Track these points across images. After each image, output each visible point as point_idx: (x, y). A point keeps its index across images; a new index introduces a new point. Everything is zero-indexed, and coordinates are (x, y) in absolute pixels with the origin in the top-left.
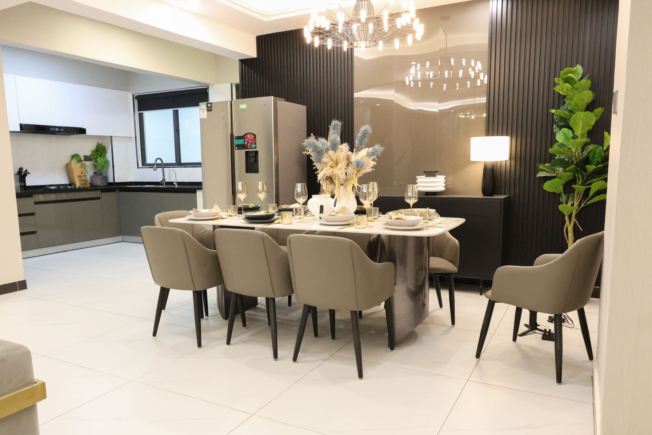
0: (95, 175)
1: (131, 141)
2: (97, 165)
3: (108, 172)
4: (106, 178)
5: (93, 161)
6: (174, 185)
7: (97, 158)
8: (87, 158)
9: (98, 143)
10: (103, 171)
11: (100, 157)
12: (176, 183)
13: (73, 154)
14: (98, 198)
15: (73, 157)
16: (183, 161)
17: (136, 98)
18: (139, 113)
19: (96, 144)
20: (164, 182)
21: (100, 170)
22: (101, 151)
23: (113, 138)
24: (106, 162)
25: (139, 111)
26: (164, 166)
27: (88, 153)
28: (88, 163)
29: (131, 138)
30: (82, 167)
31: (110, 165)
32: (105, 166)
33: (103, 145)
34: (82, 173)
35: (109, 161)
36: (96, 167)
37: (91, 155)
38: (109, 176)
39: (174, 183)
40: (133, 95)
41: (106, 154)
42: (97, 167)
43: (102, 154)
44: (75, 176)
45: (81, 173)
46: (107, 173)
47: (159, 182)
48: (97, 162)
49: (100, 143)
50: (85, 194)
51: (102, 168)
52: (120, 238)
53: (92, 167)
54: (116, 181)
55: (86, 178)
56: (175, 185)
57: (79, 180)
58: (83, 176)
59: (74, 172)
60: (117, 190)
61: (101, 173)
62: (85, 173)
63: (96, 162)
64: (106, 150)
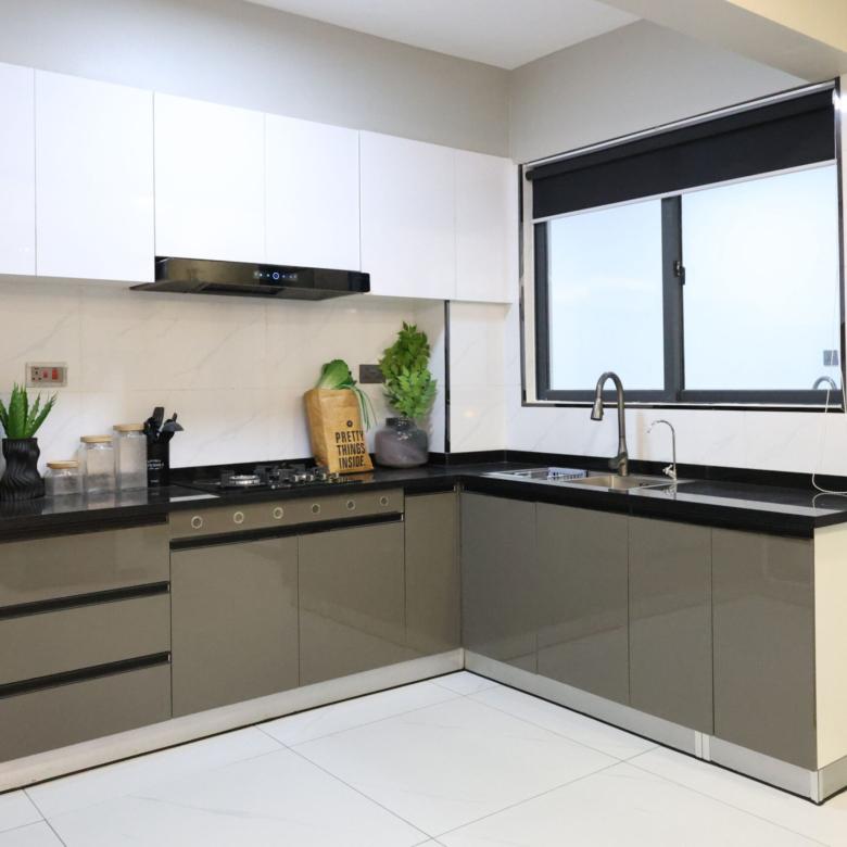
0: (392, 429)
1: (505, 316)
2: (398, 396)
3: (428, 419)
4: (422, 440)
5: (388, 381)
6: (668, 476)
7: (400, 373)
8: (370, 374)
9: (405, 326)
10: (415, 415)
11: (409, 368)
12: (672, 469)
13: (329, 361)
14: (394, 517)
15: (327, 369)
16: (691, 384)
17: (529, 176)
18: (536, 225)
19: (400, 328)
20: (622, 464)
21: (405, 413)
22: (412, 348)
23: (452, 308)
24: (427, 386)
25: (535, 217)
26: (624, 401)
27: (374, 358)
28: (372, 391)
29: (505, 305)
30: (351, 405)
31: (438, 396)
32: (423, 397)
33: (420, 330)
34: (349, 424)
35: (435, 382)
36: (394, 400)
37: (383, 362)
38: (431, 430)
39: (667, 470)
40: (521, 166)
41: (428, 359)
42: (398, 400)
43: (415, 358)
44: (326, 434)
45: (345, 423)
46: (426, 420)
47: (606, 460)
48: (399, 384)
49: (410, 324)
50: (351, 505)
51: (413, 408)
52: (458, 656)
53: (383, 402)
54: (454, 450)
55: (360, 442)
56: (671, 478)
57: (339, 446)
58: (351, 434)
59: (325, 420)
60: (458, 487)
61: (407, 422)
62: (359, 424)
63: (395, 387)
64: (428, 347)
